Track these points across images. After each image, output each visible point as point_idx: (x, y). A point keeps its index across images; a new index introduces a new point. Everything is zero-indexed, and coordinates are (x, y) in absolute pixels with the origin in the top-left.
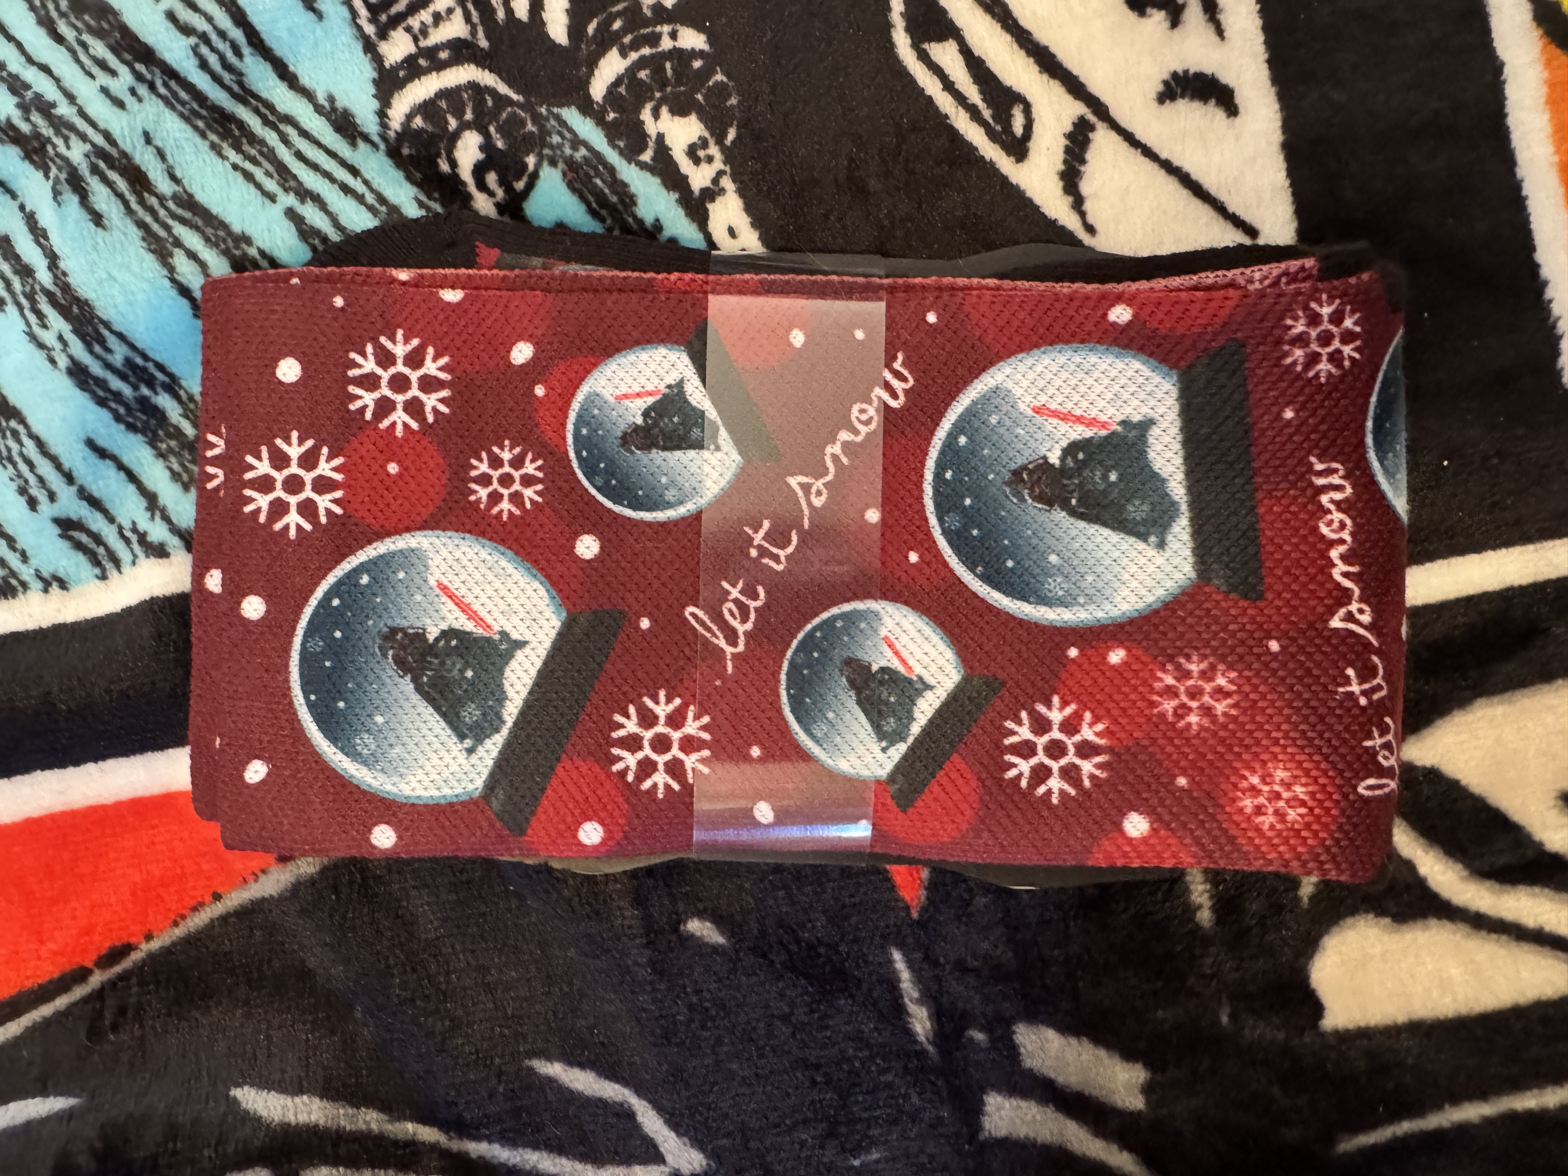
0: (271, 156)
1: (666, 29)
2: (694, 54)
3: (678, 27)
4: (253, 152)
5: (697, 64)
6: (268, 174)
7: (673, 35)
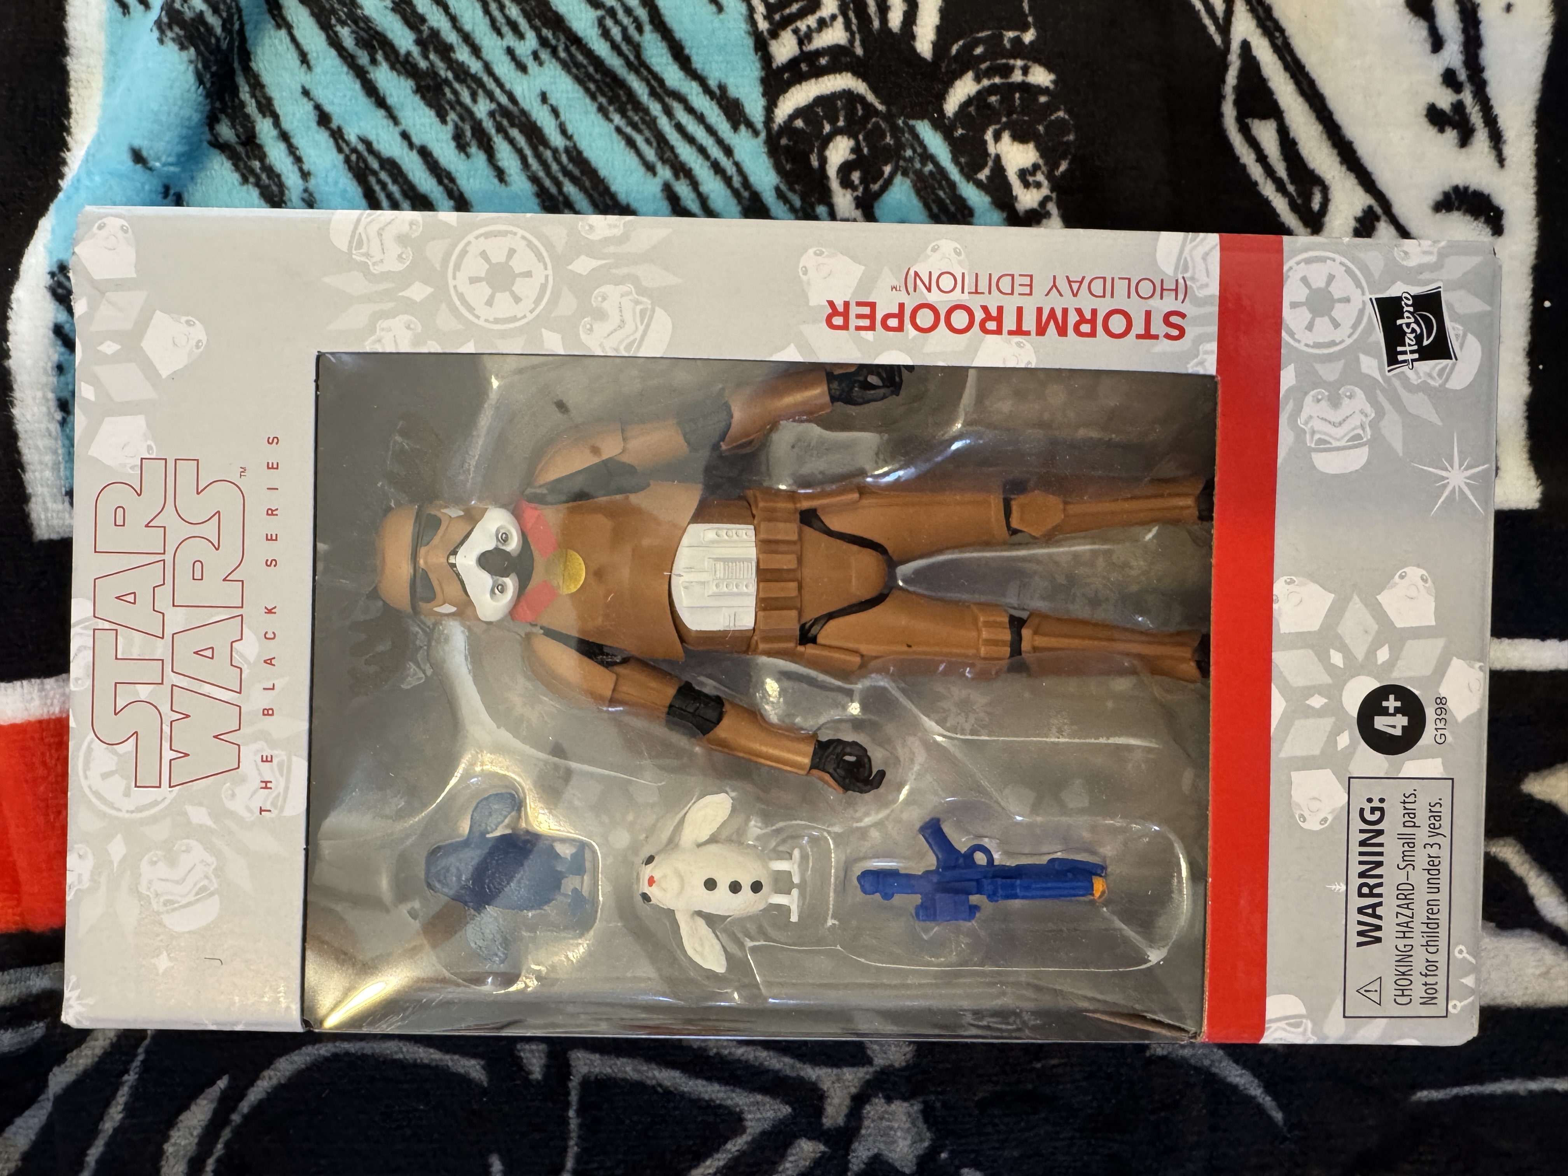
0: (652, 124)
1: (1019, 63)
2: (1040, 90)
3: (1030, 64)
4: (636, 118)
5: (1043, 99)
6: (648, 141)
7: (1025, 71)
